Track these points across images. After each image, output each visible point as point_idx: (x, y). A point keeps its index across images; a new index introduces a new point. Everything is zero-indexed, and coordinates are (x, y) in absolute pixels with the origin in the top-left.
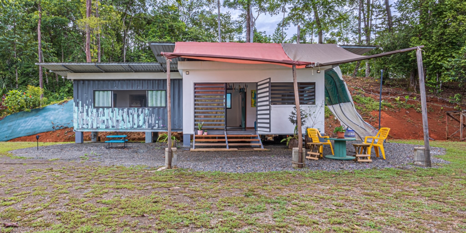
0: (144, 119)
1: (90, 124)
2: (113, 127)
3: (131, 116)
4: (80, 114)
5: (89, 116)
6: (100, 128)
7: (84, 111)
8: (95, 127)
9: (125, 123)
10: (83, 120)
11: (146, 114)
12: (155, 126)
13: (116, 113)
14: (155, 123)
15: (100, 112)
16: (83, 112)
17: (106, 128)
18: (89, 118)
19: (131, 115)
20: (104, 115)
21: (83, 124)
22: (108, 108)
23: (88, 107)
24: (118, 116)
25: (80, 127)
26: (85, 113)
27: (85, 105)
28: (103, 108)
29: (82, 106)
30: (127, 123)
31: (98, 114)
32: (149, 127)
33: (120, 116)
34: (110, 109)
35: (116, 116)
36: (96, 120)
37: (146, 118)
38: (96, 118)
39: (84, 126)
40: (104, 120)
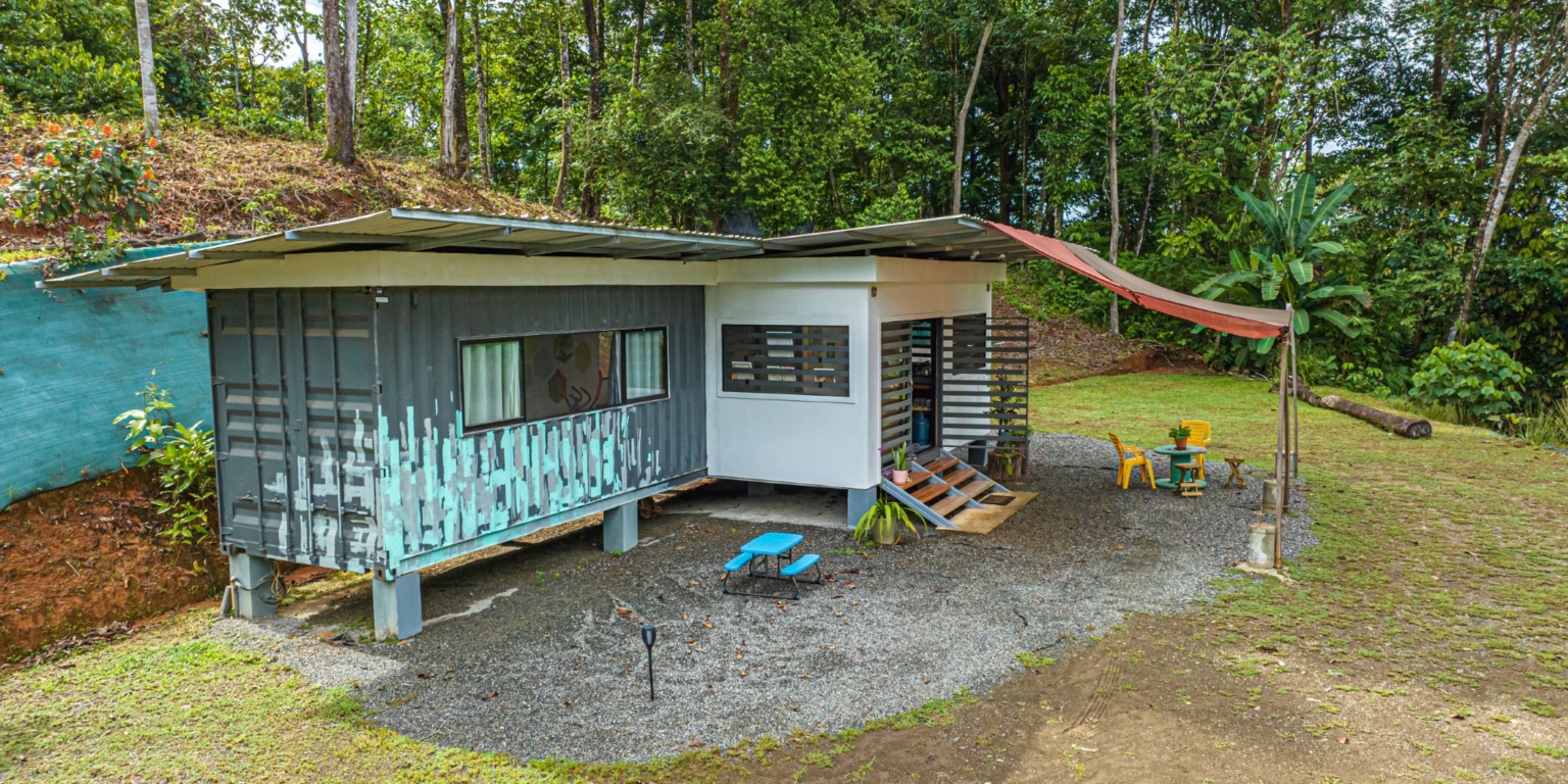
0: (617, 453)
1: (450, 521)
2: (533, 510)
3: (582, 446)
4: (413, 479)
5: (448, 477)
6: (493, 529)
7: (427, 459)
8: (469, 531)
9: (569, 486)
10: (422, 503)
11: (621, 433)
12: (644, 476)
13: (540, 443)
14: (645, 464)
15: (489, 449)
16: (421, 464)
17: (510, 523)
18: (447, 492)
19: (584, 446)
20: (501, 465)
21: (425, 528)
22: (513, 424)
23: (443, 434)
24: (546, 458)
25: (414, 547)
26: (429, 468)
27: (427, 422)
28: (497, 426)
29: (420, 433)
30: (573, 486)
31: (480, 462)
32: (629, 486)
33: (553, 459)
34: (523, 430)
35: (541, 458)
36: (474, 495)
37: (621, 447)
38: (473, 485)
39: (431, 538)
40: (503, 487)
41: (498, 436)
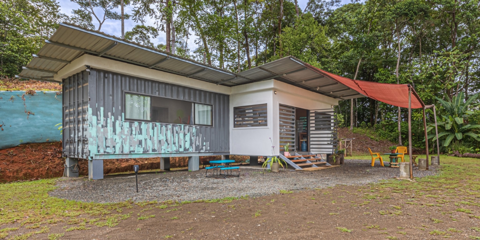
0: (191, 140)
1: (118, 147)
2: (154, 150)
3: (176, 135)
4: (102, 130)
5: (117, 132)
6: (136, 152)
7: (108, 125)
8: (126, 150)
9: (170, 146)
10: (106, 139)
11: (193, 134)
12: (202, 149)
13: (158, 129)
14: (203, 145)
15: (136, 127)
16: (106, 126)
17: (144, 152)
18: (116, 137)
19: (177, 134)
20: (141, 133)
21: (107, 147)
22: (147, 122)
23: (116, 119)
24: (160, 135)
25: (102, 151)
26: (110, 128)
27: (109, 114)
28: (140, 121)
29: (106, 116)
30: (171, 146)
31: (132, 131)
32: (196, 150)
33: (163, 136)
34: (151, 124)
35: (158, 134)
36: (128, 140)
37: (192, 138)
38: (128, 137)
39: (108, 150)
40: (141, 140)
41: (140, 124)
